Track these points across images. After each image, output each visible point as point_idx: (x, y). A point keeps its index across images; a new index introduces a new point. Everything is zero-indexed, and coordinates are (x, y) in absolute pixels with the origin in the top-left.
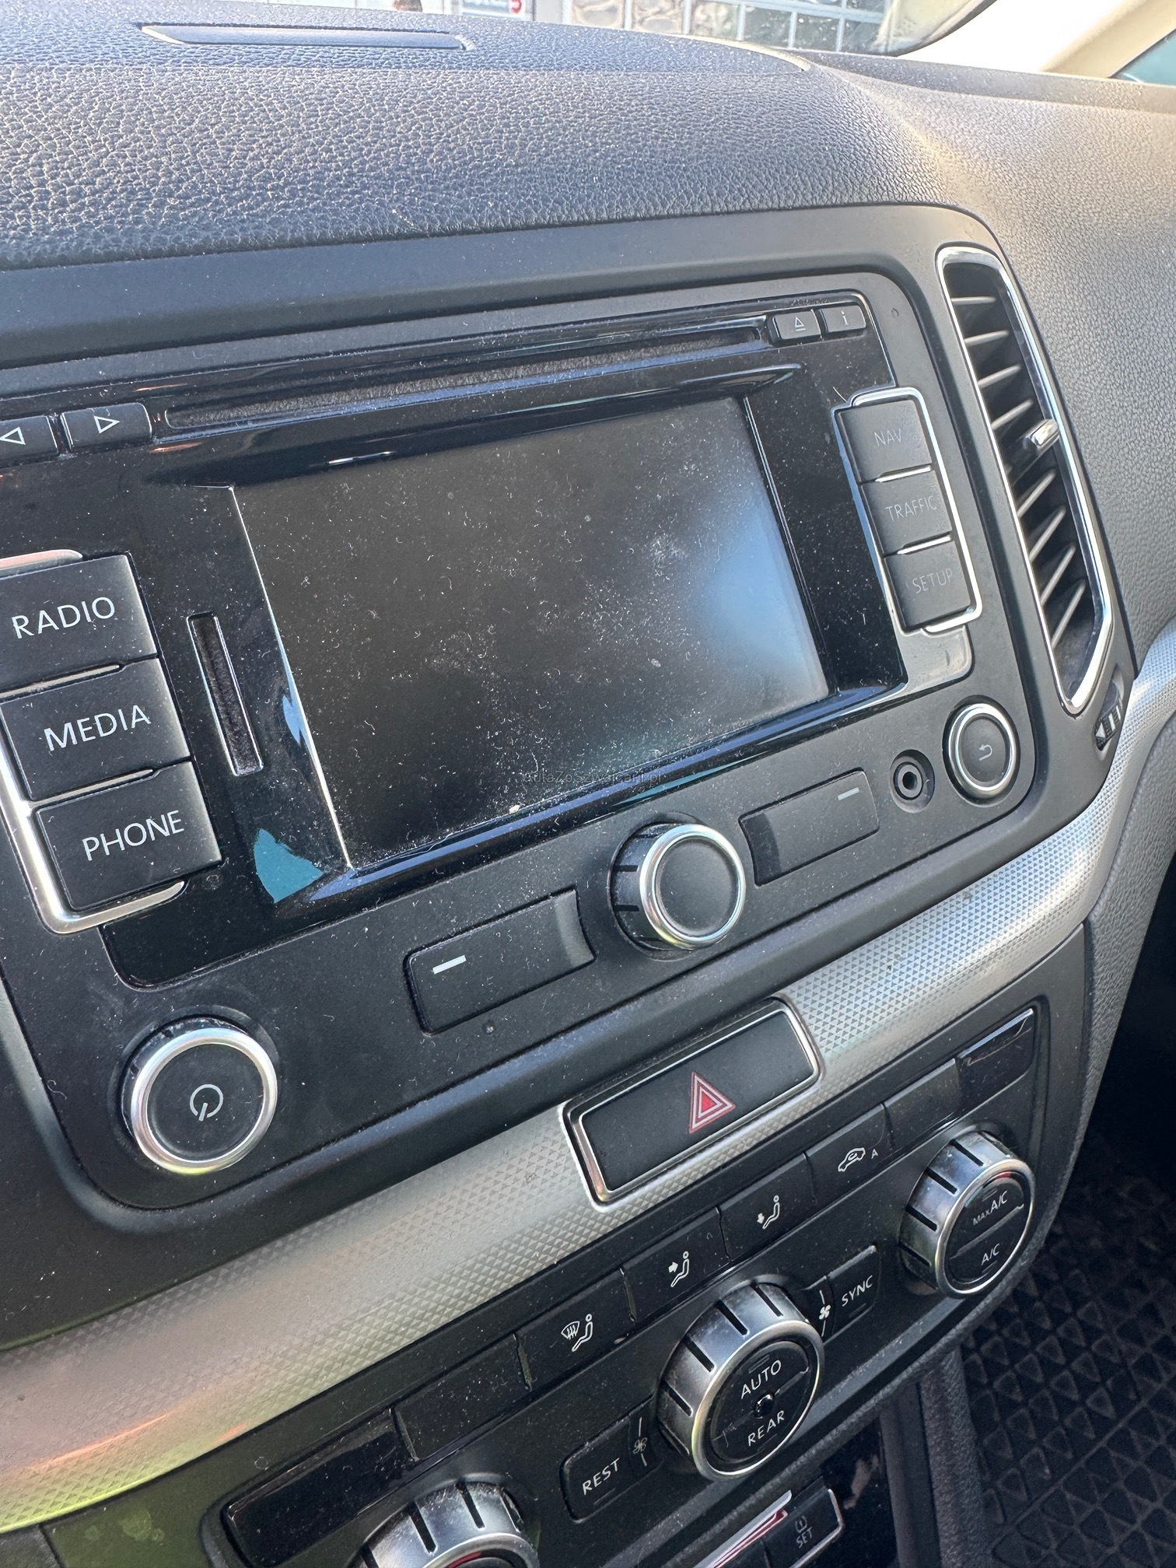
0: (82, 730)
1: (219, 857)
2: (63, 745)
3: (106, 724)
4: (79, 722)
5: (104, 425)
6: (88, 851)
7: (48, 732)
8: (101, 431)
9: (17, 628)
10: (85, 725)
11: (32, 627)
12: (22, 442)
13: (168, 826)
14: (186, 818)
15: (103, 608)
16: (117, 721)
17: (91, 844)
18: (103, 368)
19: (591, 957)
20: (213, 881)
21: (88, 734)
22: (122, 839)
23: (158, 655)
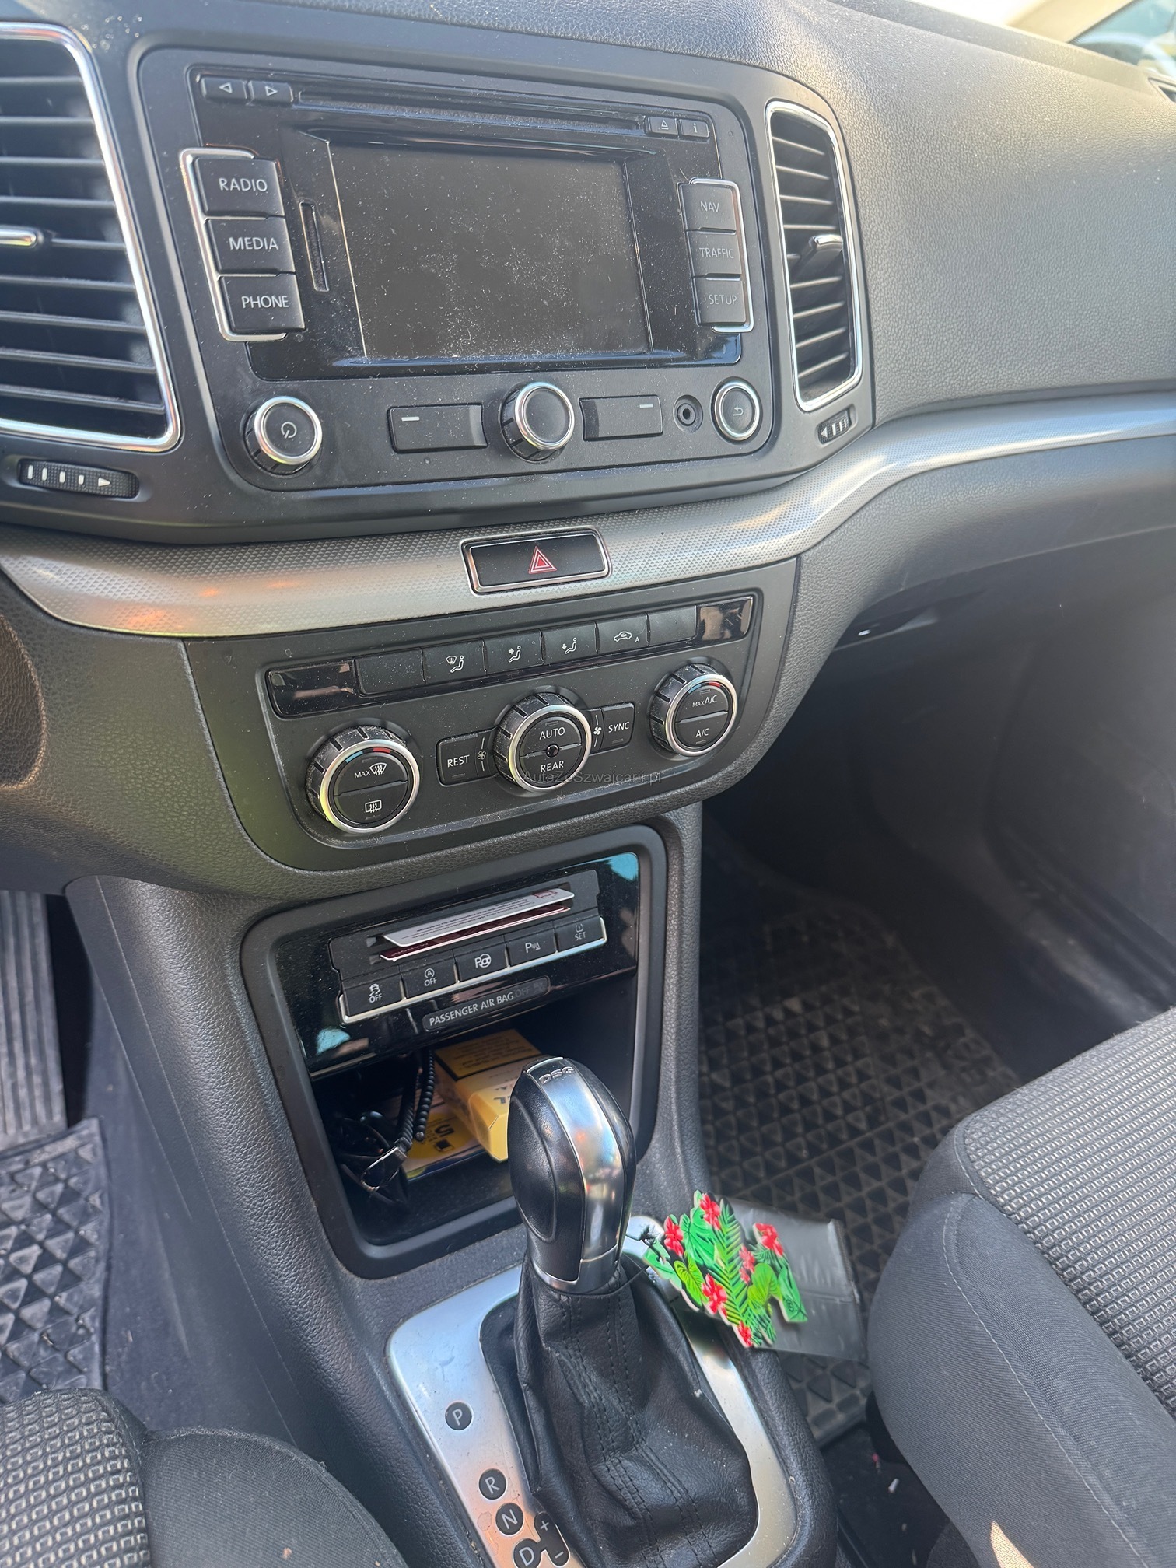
0: (247, 243)
1: (303, 327)
2: (237, 248)
3: (258, 244)
4: (246, 239)
5: (270, 91)
6: (244, 303)
7: (231, 240)
8: (268, 94)
9: (222, 185)
10: (248, 241)
11: (228, 185)
12: (230, 91)
13: (282, 302)
14: (290, 301)
15: (261, 184)
16: (263, 243)
17: (246, 300)
18: (271, 62)
19: (485, 445)
20: (299, 337)
21: (249, 245)
22: (260, 302)
23: (285, 217)
